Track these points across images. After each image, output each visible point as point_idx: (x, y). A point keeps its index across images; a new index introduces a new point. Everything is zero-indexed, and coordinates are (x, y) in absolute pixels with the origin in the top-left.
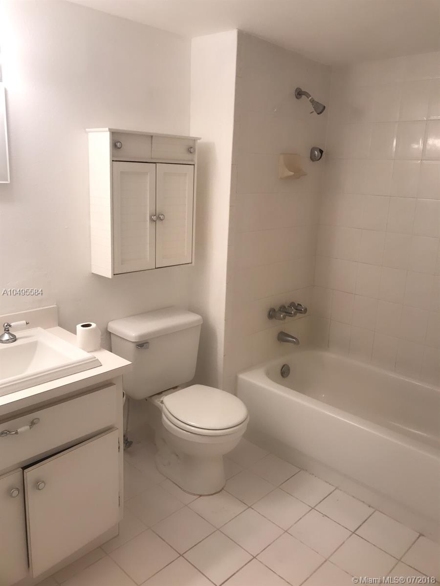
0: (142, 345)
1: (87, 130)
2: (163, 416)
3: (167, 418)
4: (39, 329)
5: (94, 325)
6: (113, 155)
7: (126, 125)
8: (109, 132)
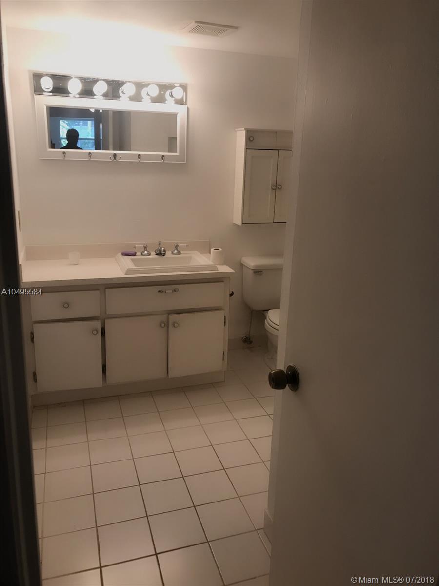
0: (257, 272)
1: (236, 129)
2: (266, 322)
3: (268, 323)
4: (196, 252)
5: (221, 249)
6: (247, 145)
7: (253, 126)
8: (245, 131)
